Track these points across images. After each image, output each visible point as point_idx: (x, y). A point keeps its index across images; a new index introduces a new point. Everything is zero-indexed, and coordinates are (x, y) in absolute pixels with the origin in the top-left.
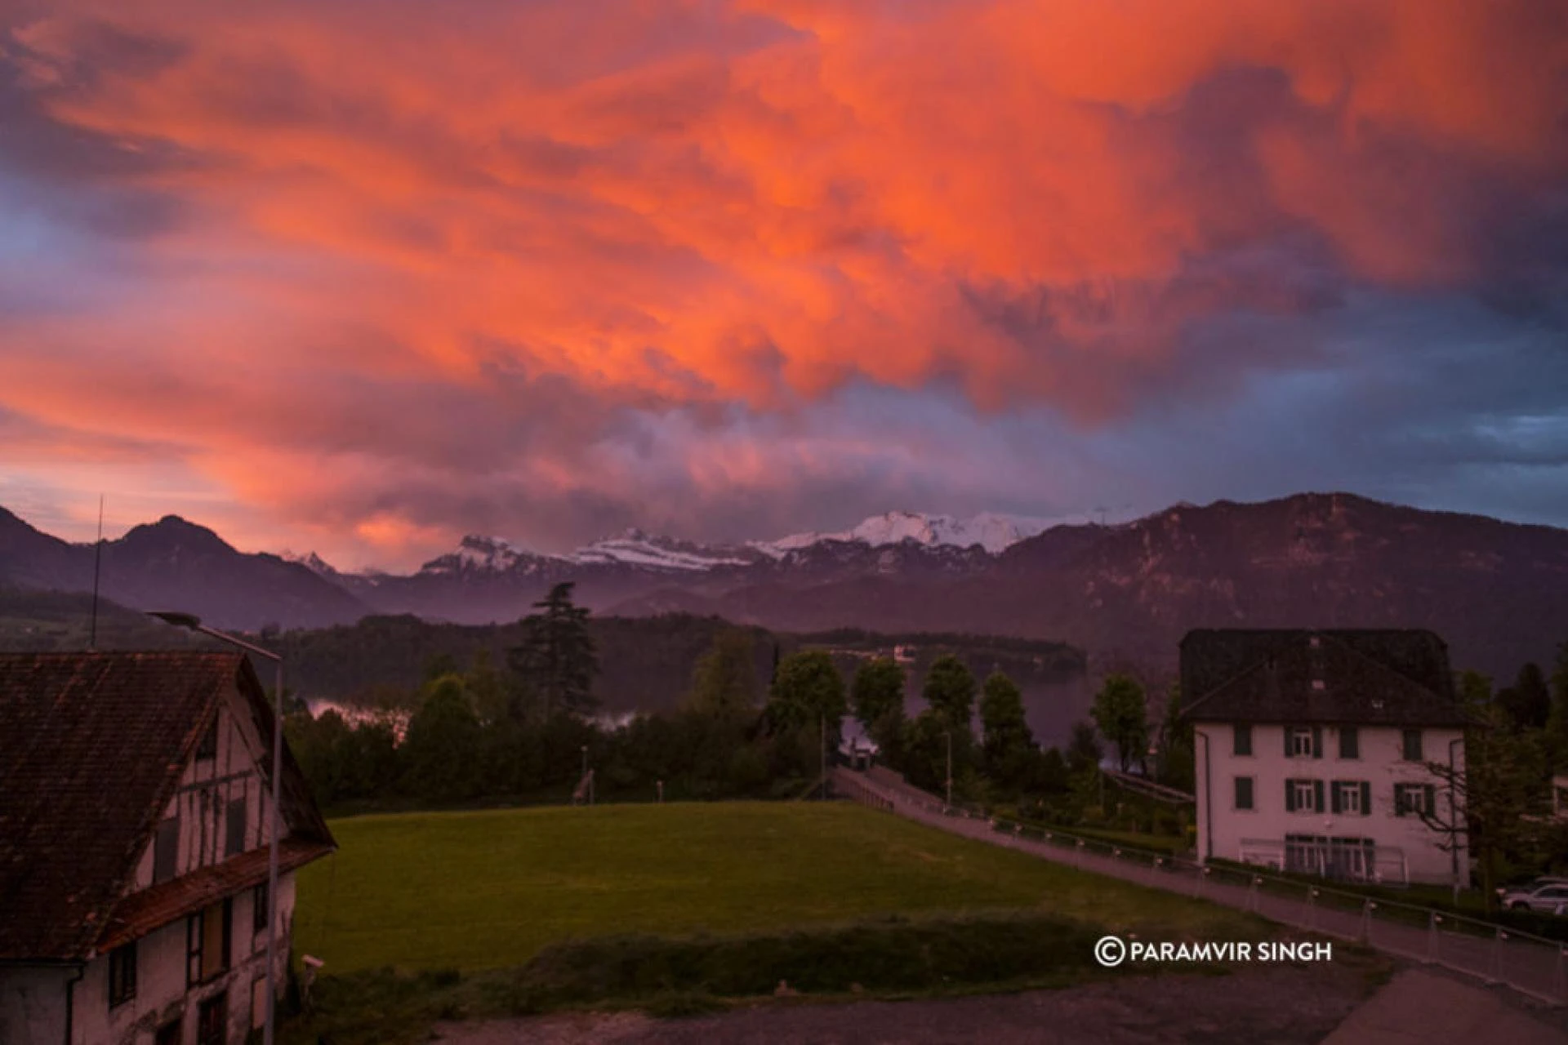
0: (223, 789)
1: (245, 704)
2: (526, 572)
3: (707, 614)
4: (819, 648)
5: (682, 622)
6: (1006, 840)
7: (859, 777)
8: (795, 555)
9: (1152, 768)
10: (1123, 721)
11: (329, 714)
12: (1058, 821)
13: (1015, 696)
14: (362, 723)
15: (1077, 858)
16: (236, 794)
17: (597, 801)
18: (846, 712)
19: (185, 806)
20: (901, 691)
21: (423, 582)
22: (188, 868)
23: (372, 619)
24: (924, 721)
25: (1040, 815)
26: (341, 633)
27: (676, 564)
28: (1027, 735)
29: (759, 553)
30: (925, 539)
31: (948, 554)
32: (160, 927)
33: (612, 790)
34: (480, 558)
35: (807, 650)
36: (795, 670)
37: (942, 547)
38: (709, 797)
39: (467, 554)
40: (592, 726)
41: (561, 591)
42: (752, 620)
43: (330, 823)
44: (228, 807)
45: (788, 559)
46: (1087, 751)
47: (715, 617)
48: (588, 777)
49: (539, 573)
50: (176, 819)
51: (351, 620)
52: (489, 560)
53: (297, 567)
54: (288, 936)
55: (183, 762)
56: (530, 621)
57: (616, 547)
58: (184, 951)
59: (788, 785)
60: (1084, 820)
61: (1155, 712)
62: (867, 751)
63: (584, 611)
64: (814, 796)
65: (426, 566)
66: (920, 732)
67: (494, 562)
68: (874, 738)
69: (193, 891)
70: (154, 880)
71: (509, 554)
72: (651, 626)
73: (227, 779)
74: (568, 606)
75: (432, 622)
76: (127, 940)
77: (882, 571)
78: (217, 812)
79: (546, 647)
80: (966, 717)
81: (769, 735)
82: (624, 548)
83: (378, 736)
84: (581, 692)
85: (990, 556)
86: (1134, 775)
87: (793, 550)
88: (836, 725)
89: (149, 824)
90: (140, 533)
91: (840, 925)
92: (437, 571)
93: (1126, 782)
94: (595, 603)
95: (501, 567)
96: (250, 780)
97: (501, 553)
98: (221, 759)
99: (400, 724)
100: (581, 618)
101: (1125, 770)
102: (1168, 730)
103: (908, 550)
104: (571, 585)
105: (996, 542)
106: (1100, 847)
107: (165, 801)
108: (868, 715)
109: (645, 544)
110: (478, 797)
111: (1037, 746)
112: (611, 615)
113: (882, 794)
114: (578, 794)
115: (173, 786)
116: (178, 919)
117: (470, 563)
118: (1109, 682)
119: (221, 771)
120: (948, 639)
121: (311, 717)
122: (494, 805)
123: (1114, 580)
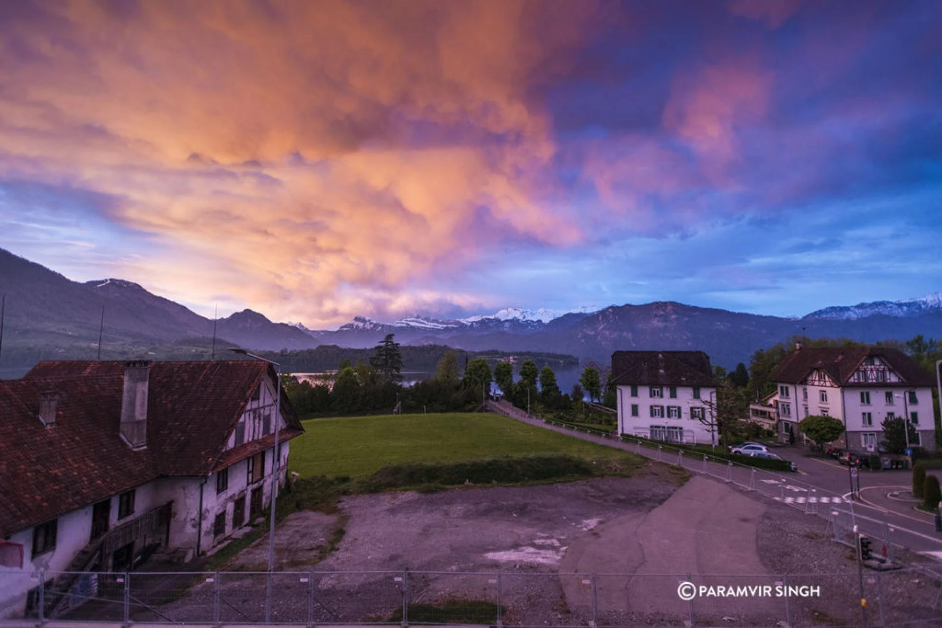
0: (262, 411)
1: (270, 380)
2: (377, 330)
3: (442, 345)
4: (483, 358)
5: (433, 348)
6: (548, 427)
7: (496, 404)
8: (474, 324)
9: (602, 400)
10: (592, 384)
11: (305, 381)
12: (568, 420)
13: (553, 374)
14: (317, 385)
15: (575, 434)
16: (267, 413)
17: (402, 413)
18: (492, 380)
19: (247, 417)
20: (512, 373)
21: (340, 333)
22: (248, 440)
23: (321, 347)
24: (520, 384)
25: (561, 418)
26: (310, 352)
27: (431, 327)
28: (557, 388)
29: (461, 323)
30: (521, 318)
31: (528, 323)
32: (237, 462)
33: (407, 409)
34: (361, 325)
35: (478, 358)
36: (474, 365)
37: (527, 321)
38: (442, 411)
39: (356, 323)
40: (401, 386)
41: (390, 336)
42: (458, 347)
43: (302, 422)
44: (264, 419)
45: (472, 325)
46: (578, 394)
47: (445, 346)
48: (399, 404)
49: (382, 330)
50: (244, 423)
51: (314, 347)
52: (364, 325)
53: (294, 328)
54: (287, 464)
55: (246, 402)
56: (378, 348)
57: (410, 321)
58: (246, 471)
59: (471, 406)
60: (577, 419)
61: (603, 380)
62: (499, 395)
63: (398, 344)
64: (480, 411)
65: (341, 327)
66: (518, 387)
67: (366, 326)
68: (502, 390)
69: (250, 449)
70: (235, 444)
71: (371, 323)
72: (423, 349)
73: (264, 407)
74: (392, 342)
75: (343, 348)
76: (224, 468)
77: (505, 329)
78: (260, 419)
79: (384, 357)
80: (535, 382)
81: (465, 388)
82: (413, 321)
83: (323, 390)
84: (396, 373)
85: (544, 324)
86: (596, 403)
87: (474, 322)
88: (489, 385)
89: (234, 424)
90: (236, 316)
91: (488, 459)
92: (345, 329)
93: (593, 405)
94: (402, 341)
95: (369, 328)
96: (272, 408)
97: (368, 323)
98: (261, 400)
99: (331, 385)
100: (397, 347)
101: (592, 401)
102: (608, 386)
103: (514, 322)
104: (393, 335)
105: (546, 320)
106: (583, 430)
107: (240, 416)
108: (500, 381)
109: (420, 320)
110: (361, 412)
111: (561, 392)
112: (407, 345)
113: (504, 410)
114: (395, 410)
115: (242, 410)
116: (243, 460)
117: (357, 326)
118: (586, 370)
119: (261, 405)
120: (529, 354)
121: (298, 383)
122: (365, 415)
123: (588, 332)
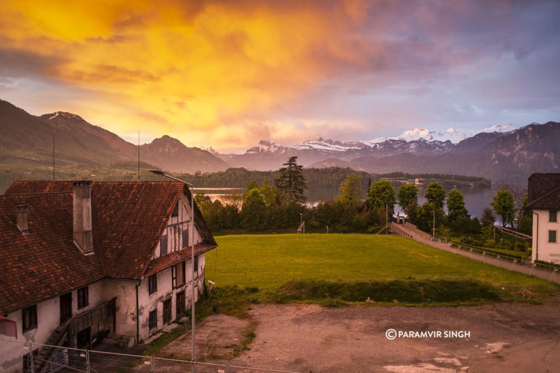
0: (181, 226)
1: (186, 198)
2: (282, 153)
3: (346, 167)
4: (386, 180)
5: (336, 170)
6: (455, 251)
7: (400, 226)
8: (378, 146)
9: (515, 226)
10: (505, 208)
11: (217, 201)
12: (476, 244)
13: (461, 197)
14: (227, 205)
15: (482, 258)
16: (185, 228)
17: (305, 232)
18: (395, 203)
19: (169, 232)
20: (416, 195)
21: (247, 156)
22: (171, 251)
23: (230, 169)
24: (426, 207)
25: (469, 242)
26: (221, 174)
27: (334, 149)
28: (465, 212)
29: (364, 145)
30: (428, 139)
31: (435, 145)
32: (163, 270)
33: (310, 229)
34: (266, 148)
35: (382, 180)
36: (377, 187)
37: (434, 142)
38: (345, 232)
39: (261, 147)
40: (304, 206)
41: (293, 159)
42: (361, 169)
43: (214, 237)
44: (183, 233)
45: (376, 146)
46: (489, 218)
47: (348, 168)
48: (303, 224)
49: (286, 153)
50: (166, 236)
51: (224, 170)
52: (269, 149)
53: (206, 152)
54: (203, 274)
55: (168, 218)
56: (282, 170)
57: (313, 144)
58: (171, 277)
59: (374, 228)
60: (486, 244)
61: (517, 204)
62: (403, 217)
63: (301, 166)
64: (383, 233)
65: (248, 151)
66: (424, 210)
67: (271, 149)
68: (406, 213)
69: (173, 259)
70: (161, 255)
71: (275, 147)
72: (325, 171)
73: (182, 223)
74: (295, 165)
75: (250, 170)
76: (153, 273)
77: (411, 151)
78: (179, 234)
79: (288, 179)
80: (441, 205)
81: (367, 211)
82: (315, 144)
83: (232, 209)
84: (300, 195)
85: (453, 145)
86: (508, 228)
87: (377, 143)
88: (392, 207)
89: (158, 237)
90: (156, 141)
91: (390, 279)
92: (252, 152)
93: (504, 230)
94: (305, 163)
95: (273, 151)
96: (189, 223)
97: (272, 146)
98: (180, 217)
99: (240, 205)
100: (300, 169)
101: (504, 226)
102: (523, 211)
103: (421, 143)
104: (296, 157)
105: (456, 141)
106: (491, 254)
107: (163, 230)
108: (404, 204)
109: (323, 142)
110: (267, 230)
111: (469, 216)
112: (311, 167)
113: (408, 233)
114: (299, 230)
115: (165, 225)
116: (168, 268)
117: (262, 150)
118: (499, 193)
119: (180, 221)
120: (437, 176)
121: (211, 202)
122: (271, 233)
123: (503, 153)
